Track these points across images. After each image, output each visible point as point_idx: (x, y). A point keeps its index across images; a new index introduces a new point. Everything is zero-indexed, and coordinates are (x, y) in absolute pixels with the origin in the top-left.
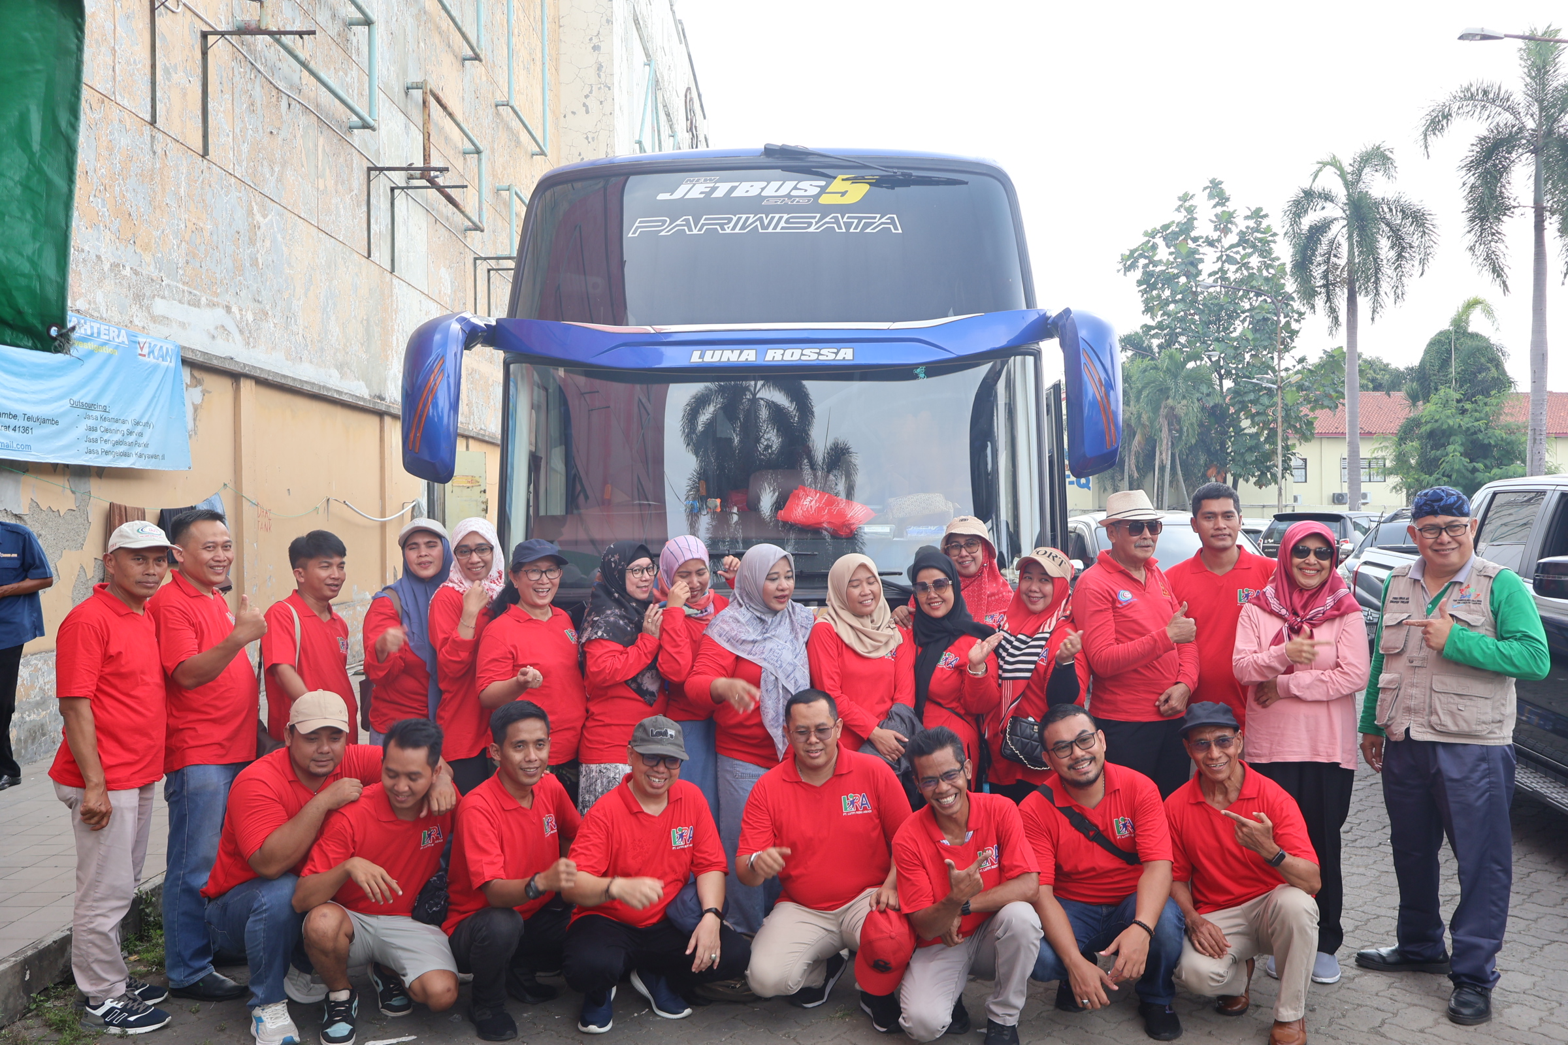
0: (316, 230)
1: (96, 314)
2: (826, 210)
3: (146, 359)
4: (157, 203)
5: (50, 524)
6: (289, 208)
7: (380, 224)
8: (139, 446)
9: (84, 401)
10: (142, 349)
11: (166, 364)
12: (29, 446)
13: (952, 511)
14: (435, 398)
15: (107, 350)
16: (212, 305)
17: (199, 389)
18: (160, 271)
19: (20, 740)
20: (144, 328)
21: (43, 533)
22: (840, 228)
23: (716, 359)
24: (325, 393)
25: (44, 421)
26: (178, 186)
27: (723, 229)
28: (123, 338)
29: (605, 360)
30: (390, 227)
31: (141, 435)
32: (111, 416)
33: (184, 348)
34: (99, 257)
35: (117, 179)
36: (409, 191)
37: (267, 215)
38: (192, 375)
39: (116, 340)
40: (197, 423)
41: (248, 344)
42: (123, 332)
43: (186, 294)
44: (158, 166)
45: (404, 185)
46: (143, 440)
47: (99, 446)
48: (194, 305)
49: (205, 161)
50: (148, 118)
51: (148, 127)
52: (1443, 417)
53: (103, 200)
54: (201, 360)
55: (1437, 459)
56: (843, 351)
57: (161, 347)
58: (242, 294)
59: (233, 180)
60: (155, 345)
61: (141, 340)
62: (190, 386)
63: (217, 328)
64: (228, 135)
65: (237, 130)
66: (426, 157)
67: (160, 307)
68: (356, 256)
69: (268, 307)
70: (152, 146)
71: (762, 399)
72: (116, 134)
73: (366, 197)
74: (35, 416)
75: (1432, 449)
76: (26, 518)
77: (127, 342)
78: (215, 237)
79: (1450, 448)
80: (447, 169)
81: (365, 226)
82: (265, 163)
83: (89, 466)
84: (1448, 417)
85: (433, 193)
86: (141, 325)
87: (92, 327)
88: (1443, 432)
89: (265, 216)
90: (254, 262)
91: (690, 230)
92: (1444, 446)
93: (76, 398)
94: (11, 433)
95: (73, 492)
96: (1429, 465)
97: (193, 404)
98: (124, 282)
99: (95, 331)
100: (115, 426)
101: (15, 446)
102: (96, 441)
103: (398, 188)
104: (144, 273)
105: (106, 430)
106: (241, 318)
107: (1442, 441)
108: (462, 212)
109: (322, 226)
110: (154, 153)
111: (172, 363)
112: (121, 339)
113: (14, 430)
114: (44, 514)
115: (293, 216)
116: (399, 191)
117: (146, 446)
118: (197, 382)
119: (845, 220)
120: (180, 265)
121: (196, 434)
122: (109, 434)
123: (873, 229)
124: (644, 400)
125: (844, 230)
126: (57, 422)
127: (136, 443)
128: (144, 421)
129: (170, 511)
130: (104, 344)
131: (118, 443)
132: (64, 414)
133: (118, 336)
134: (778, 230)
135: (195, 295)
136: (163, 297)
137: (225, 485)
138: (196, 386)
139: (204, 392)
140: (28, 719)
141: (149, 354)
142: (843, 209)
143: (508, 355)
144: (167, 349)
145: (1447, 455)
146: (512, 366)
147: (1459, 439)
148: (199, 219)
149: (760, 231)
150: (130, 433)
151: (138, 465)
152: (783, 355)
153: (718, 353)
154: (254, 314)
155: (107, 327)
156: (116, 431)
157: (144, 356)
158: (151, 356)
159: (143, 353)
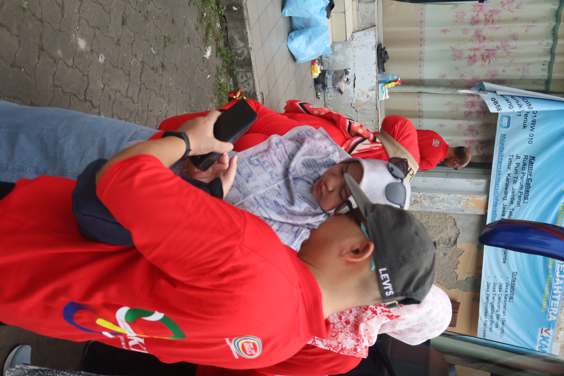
3: (540, 334)
8: (491, 324)
10: (546, 331)
15: (545, 304)
20: (558, 338)
21: (446, 257)
28: (552, 318)
31: (497, 327)
32: (507, 302)
39: (550, 312)
42: (555, 318)
46: (494, 328)
47: (491, 292)
57: (547, 347)
60: (548, 342)
61: (551, 331)
76: (455, 246)
77: (549, 320)
86: (559, 336)
87: (557, 294)
93: (518, 277)
99: (556, 297)
100: (502, 305)
102: (494, 291)
105: (499, 299)
112: (550, 315)
114: (456, 258)
117: (491, 330)
122: (497, 300)
126: (504, 262)
128: (505, 329)
130: (548, 302)
131: (493, 306)
132: (509, 268)
133: (552, 314)
141: (543, 337)
150: (498, 317)
155: (557, 306)
156: (499, 306)
157: (542, 333)
158: (542, 338)
159: (543, 332)
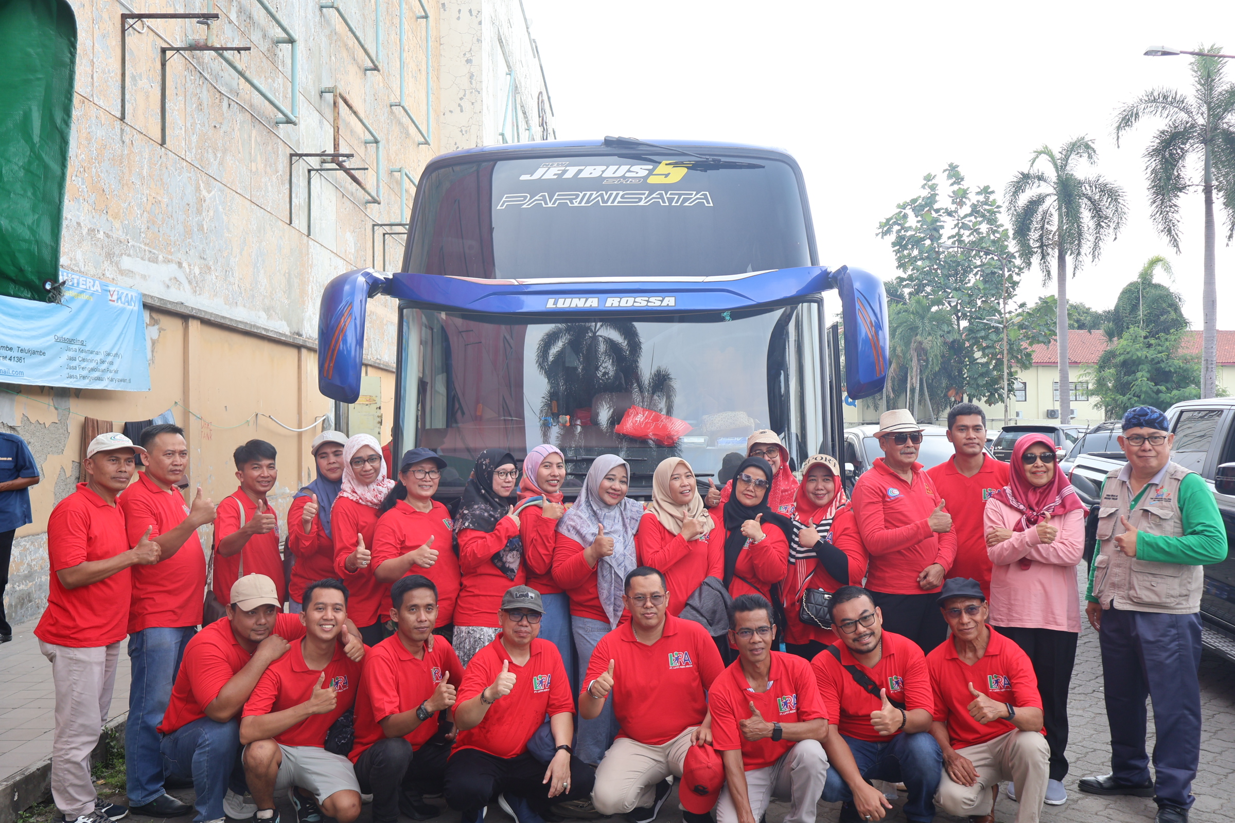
0: (249, 202)
1: (76, 269)
2: (653, 188)
3: (115, 304)
4: (125, 182)
5: (37, 434)
6: (228, 185)
7: (299, 199)
8: (110, 372)
9: (66, 336)
10: (112, 296)
11: (131, 307)
12: (22, 373)
13: (753, 426)
14: (345, 336)
15: (84, 297)
16: (167, 261)
17: (156, 327)
18: (126, 235)
19: (12, 605)
20: (113, 279)
21: (32, 441)
22: (664, 202)
23: (567, 305)
24: (255, 331)
25: (34, 353)
26: (142, 168)
27: (572, 203)
28: (97, 287)
29: (478, 306)
30: (307, 200)
31: (111, 363)
32: (87, 349)
33: (144, 295)
34: (79, 224)
35: (94, 163)
36: (322, 173)
37: (211, 191)
38: (151, 317)
39: (92, 289)
40: (155, 354)
41: (195, 292)
42: (97, 283)
43: (147, 252)
44: (126, 152)
45: (318, 167)
46: (114, 367)
47: (78, 373)
48: (153, 262)
49: (163, 149)
50: (119, 115)
51: (119, 122)
52: (1133, 350)
53: (83, 179)
54: (158, 304)
55: (1128, 383)
56: (667, 299)
57: (127, 294)
58: (191, 253)
59: (185, 163)
60: (122, 293)
61: (112, 289)
62: (149, 325)
63: (170, 279)
64: (181, 129)
65: (189, 125)
66: (336, 146)
67: (127, 263)
68: (280, 223)
69: (211, 263)
70: (122, 137)
71: (601, 336)
72: (94, 128)
73: (288, 177)
74: (27, 349)
75: (1125, 375)
76: (18, 429)
77: (100, 291)
78: (170, 208)
79: (1139, 374)
80: (352, 155)
81: (288, 200)
82: (210, 150)
83: (69, 389)
84: (1137, 350)
85: (341, 173)
86: (111, 277)
87: (73, 279)
88: (1134, 362)
89: (209, 192)
90: (201, 228)
91: (546, 203)
92: (1134, 372)
93: (59, 334)
94: (7, 362)
95: (56, 409)
96: (1123, 388)
97: (151, 339)
98: (98, 243)
99: (75, 281)
100: (90, 357)
101: (11, 372)
102: (75, 368)
103: (314, 170)
104: (114, 236)
105: (84, 360)
106: (190, 272)
107: (1133, 368)
108: (364, 189)
109: (254, 200)
110: (123, 142)
111: (136, 307)
112: (95, 288)
113: (10, 359)
114: (33, 426)
115: (231, 191)
116: (314, 172)
117: (116, 372)
118: (154, 322)
119: (668, 196)
120: (142, 230)
121: (153, 362)
122: (85, 363)
123: (690, 203)
124: (508, 337)
125: (667, 204)
126: (44, 354)
127: (108, 370)
128: (114, 352)
129: (132, 423)
130: (82, 292)
131: (93, 370)
132: (50, 347)
133: (93, 286)
134: (616, 204)
135: (154, 254)
136: (129, 255)
137: (176, 403)
138: (154, 325)
139: (160, 330)
140: (18, 589)
141: (118, 299)
142: (666, 187)
143: (402, 302)
144: (132, 296)
145: (1137, 380)
146: (405, 311)
147: (1145, 367)
148: (157, 194)
149: (601, 204)
150: (103, 362)
151: (110, 387)
152: (619, 302)
153: (568, 301)
154: (200, 268)
155: (85, 279)
156: (92, 361)
157: (114, 301)
158: (119, 301)
159: (113, 299)
